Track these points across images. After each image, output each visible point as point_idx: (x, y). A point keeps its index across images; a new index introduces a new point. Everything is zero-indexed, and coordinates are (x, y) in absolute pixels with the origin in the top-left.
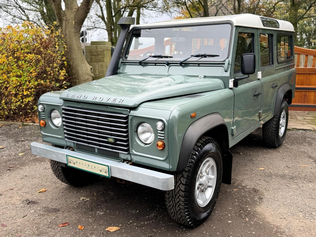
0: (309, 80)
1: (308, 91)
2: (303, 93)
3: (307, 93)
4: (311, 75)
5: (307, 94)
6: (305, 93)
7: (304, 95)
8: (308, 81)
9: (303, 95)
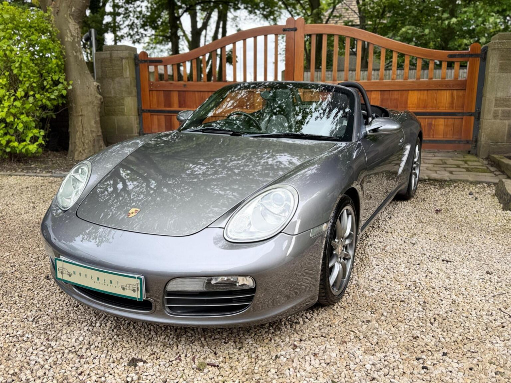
0: (436, 100)
1: (435, 118)
2: (427, 120)
3: (434, 120)
4: (439, 92)
5: (433, 123)
6: (430, 120)
7: (428, 124)
8: (435, 102)
9: (426, 124)
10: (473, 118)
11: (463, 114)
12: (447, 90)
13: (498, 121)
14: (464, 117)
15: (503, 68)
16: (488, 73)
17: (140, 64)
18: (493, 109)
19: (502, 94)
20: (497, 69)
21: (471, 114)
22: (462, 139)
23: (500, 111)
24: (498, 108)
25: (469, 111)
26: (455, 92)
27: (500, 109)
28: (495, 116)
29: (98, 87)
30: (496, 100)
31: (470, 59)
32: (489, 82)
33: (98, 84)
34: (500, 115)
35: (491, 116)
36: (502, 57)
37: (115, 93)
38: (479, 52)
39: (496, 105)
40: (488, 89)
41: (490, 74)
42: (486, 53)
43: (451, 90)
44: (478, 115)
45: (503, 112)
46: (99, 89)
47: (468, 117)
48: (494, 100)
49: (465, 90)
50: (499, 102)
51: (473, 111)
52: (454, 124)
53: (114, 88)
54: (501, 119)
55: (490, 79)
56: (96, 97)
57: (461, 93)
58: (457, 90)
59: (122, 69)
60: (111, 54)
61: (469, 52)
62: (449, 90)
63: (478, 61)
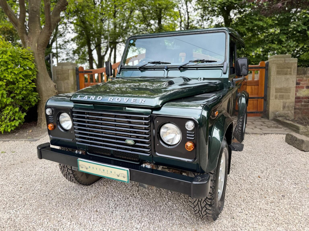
10: (263, 100)
11: (258, 98)
12: (249, 85)
13: (277, 100)
14: (259, 99)
15: (278, 73)
16: (271, 75)
17: (79, 74)
18: (275, 94)
19: (278, 86)
20: (276, 73)
21: (263, 98)
22: (258, 111)
23: (278, 95)
24: (277, 94)
25: (261, 96)
26: (253, 86)
27: (279, 94)
28: (276, 98)
29: (55, 85)
30: (276, 89)
31: (260, 69)
32: (272, 80)
33: (55, 84)
34: (278, 97)
35: (274, 98)
36: (278, 67)
37: (65, 89)
38: (264, 66)
39: (276, 92)
40: (271, 84)
41: (272, 76)
42: (268, 66)
43: (251, 85)
44: (266, 98)
45: (280, 95)
46: (55, 87)
47: (261, 99)
48: (275, 89)
49: (258, 85)
50: (277, 90)
51: (263, 96)
52: (253, 103)
53: (64, 86)
54: (279, 99)
55: (272, 78)
56: (54, 91)
57: (256, 87)
58: (254, 85)
59: (69, 75)
60: (62, 67)
61: (259, 66)
62: (250, 85)
63: (264, 70)
